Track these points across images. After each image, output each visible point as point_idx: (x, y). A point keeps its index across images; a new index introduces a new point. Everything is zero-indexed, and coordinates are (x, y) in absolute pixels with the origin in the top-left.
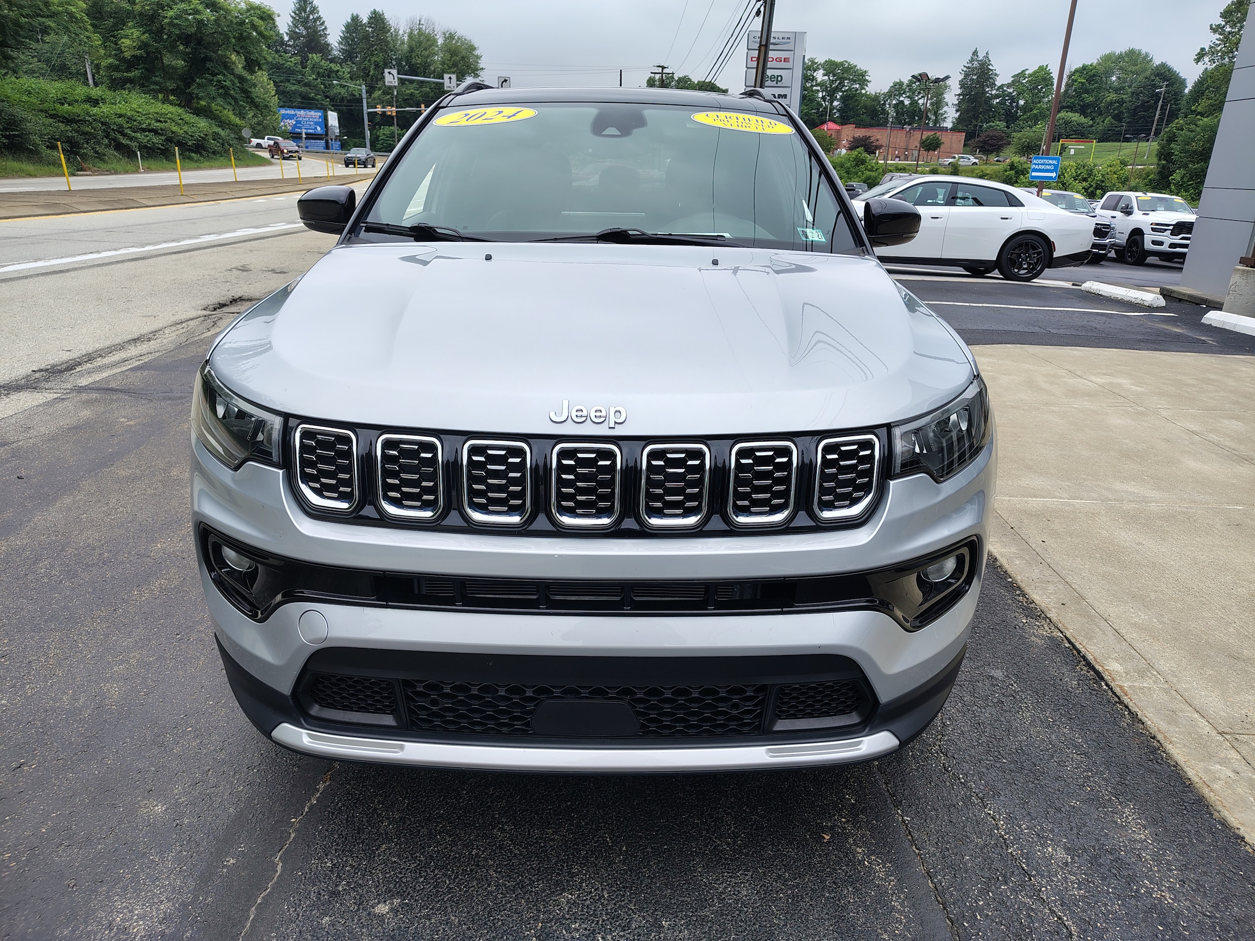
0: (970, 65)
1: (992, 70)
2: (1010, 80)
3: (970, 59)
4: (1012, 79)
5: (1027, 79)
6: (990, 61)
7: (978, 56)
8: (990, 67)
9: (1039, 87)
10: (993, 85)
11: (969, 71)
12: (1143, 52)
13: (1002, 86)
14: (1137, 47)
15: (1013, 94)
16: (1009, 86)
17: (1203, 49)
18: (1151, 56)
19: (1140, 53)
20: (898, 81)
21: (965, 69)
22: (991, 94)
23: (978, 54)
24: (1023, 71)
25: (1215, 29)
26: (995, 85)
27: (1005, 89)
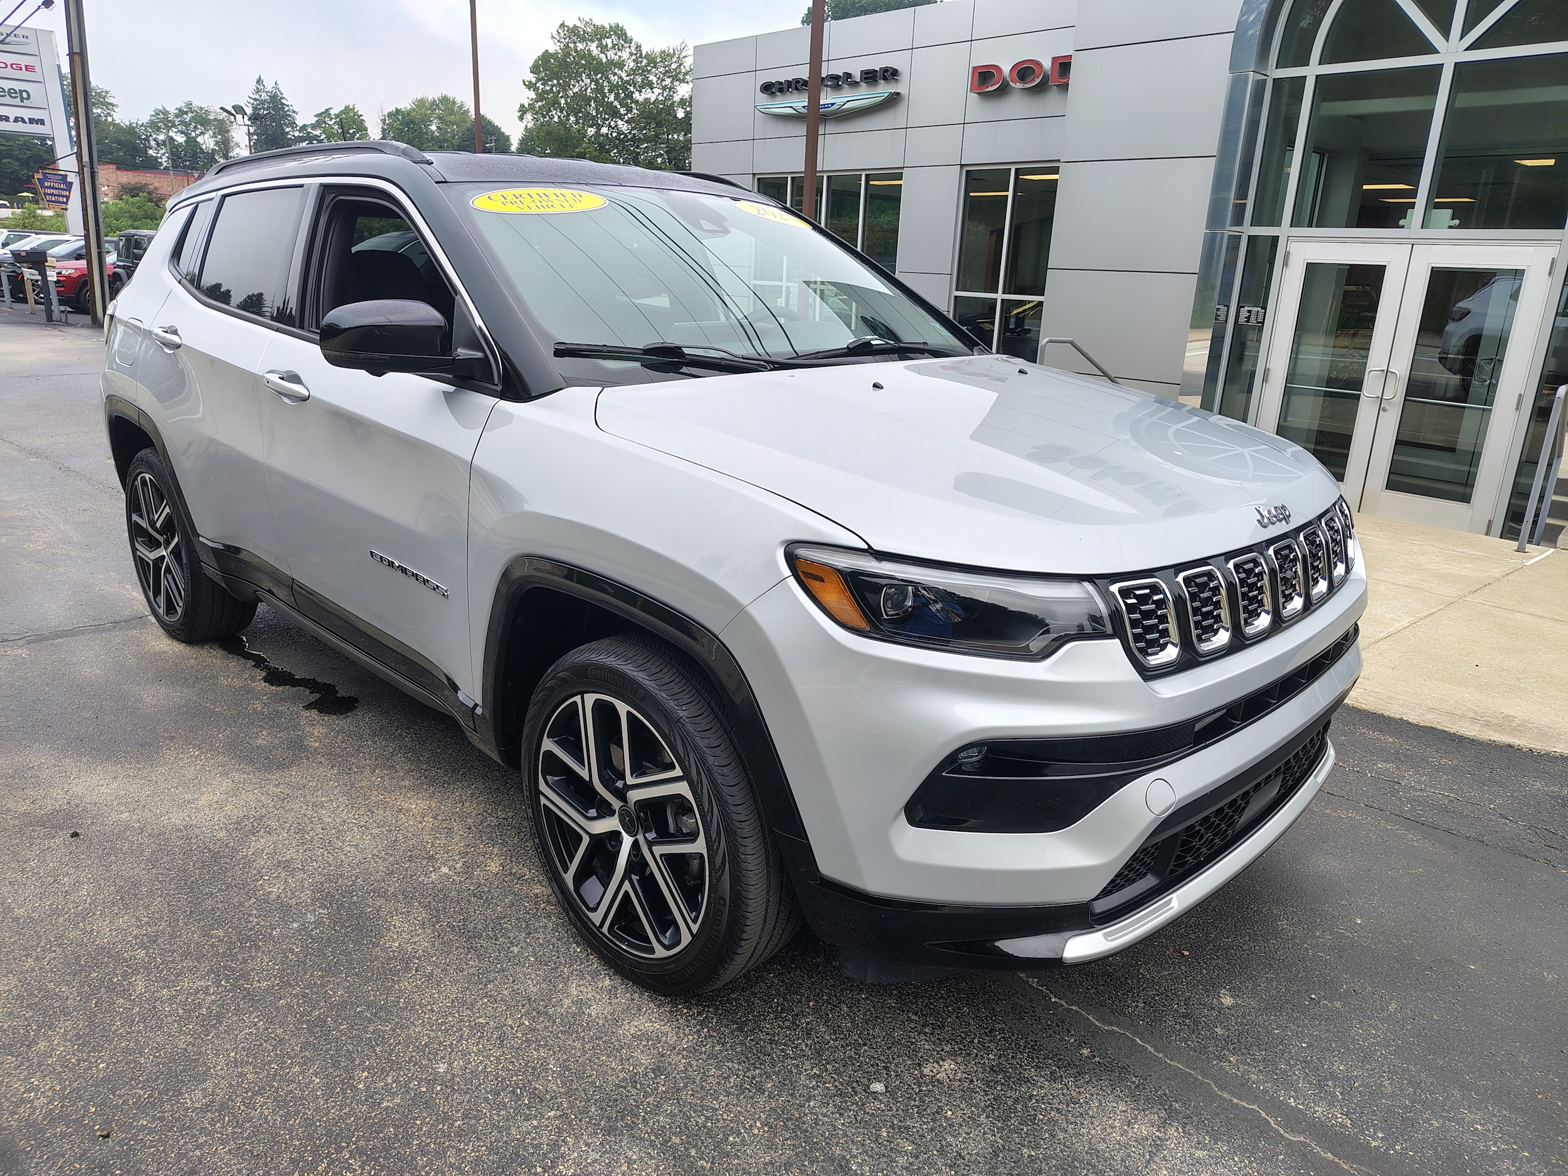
0: (257, 97)
1: (288, 106)
2: (314, 120)
3: (255, 88)
4: (317, 119)
5: (334, 121)
6: (282, 94)
7: (264, 86)
8: (284, 101)
9: (351, 131)
10: (293, 124)
11: (258, 105)
12: (458, 100)
13: (304, 128)
14: (451, 95)
15: (322, 138)
16: (314, 127)
17: (522, 106)
18: (467, 107)
19: (454, 102)
20: (161, 108)
21: (252, 101)
22: (294, 136)
23: (264, 83)
24: (327, 110)
25: (530, 86)
26: (297, 126)
27: (309, 130)
